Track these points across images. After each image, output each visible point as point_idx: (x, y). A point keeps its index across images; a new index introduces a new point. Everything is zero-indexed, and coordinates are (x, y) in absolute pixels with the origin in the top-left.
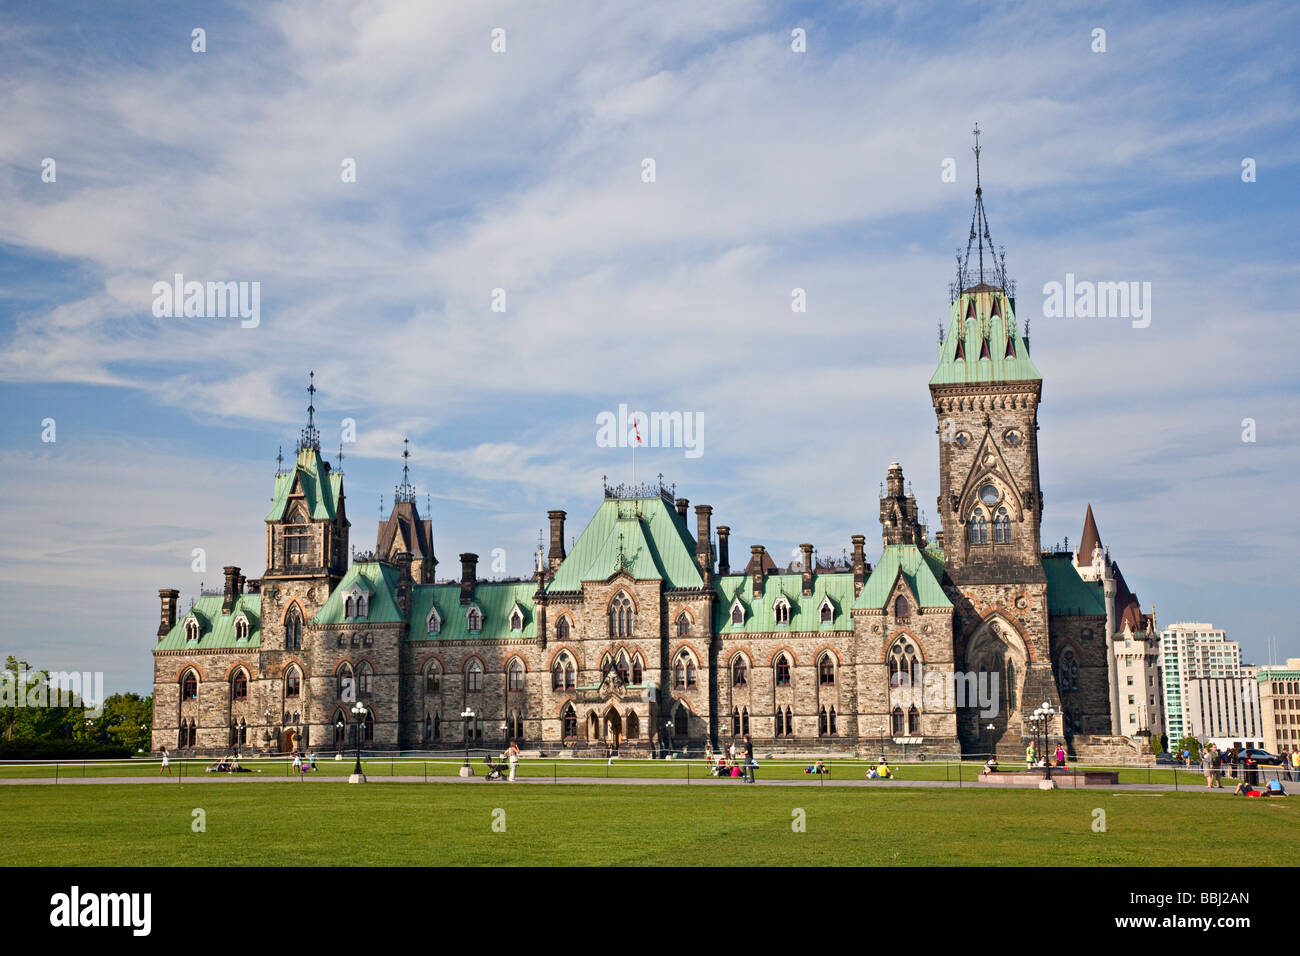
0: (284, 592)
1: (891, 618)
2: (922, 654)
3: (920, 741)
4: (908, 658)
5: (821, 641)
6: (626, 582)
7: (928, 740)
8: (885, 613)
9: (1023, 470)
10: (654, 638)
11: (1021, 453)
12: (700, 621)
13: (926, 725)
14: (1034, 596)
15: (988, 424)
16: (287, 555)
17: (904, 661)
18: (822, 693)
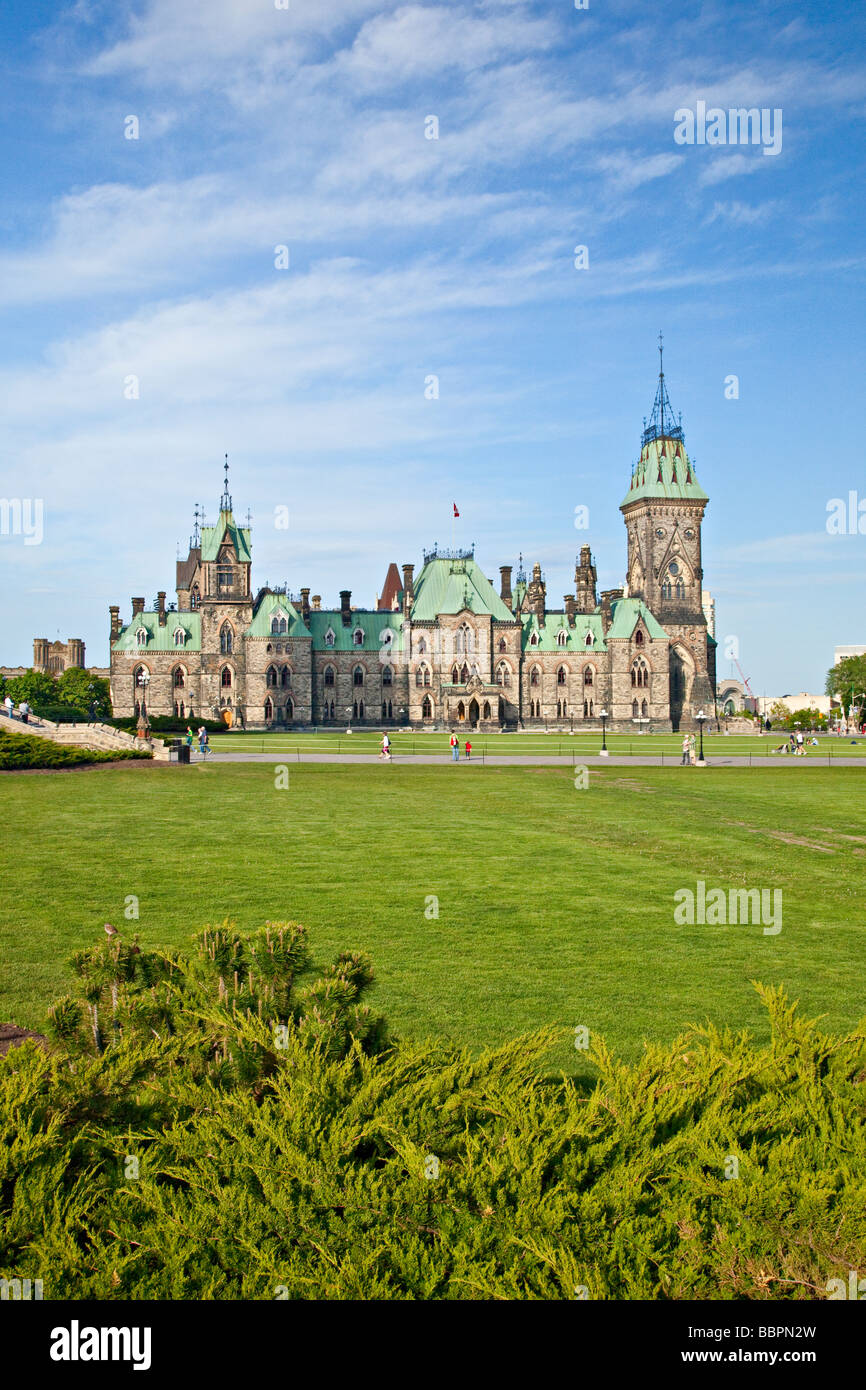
0: (219, 612)
1: (634, 645)
2: (650, 668)
3: (648, 720)
4: (642, 670)
5: (586, 658)
6: (469, 616)
7: (653, 720)
8: (630, 641)
9: (693, 555)
10: (486, 653)
11: (692, 544)
12: (513, 643)
13: (652, 711)
14: (700, 633)
15: (677, 525)
16: (219, 585)
17: (639, 672)
18: (586, 691)
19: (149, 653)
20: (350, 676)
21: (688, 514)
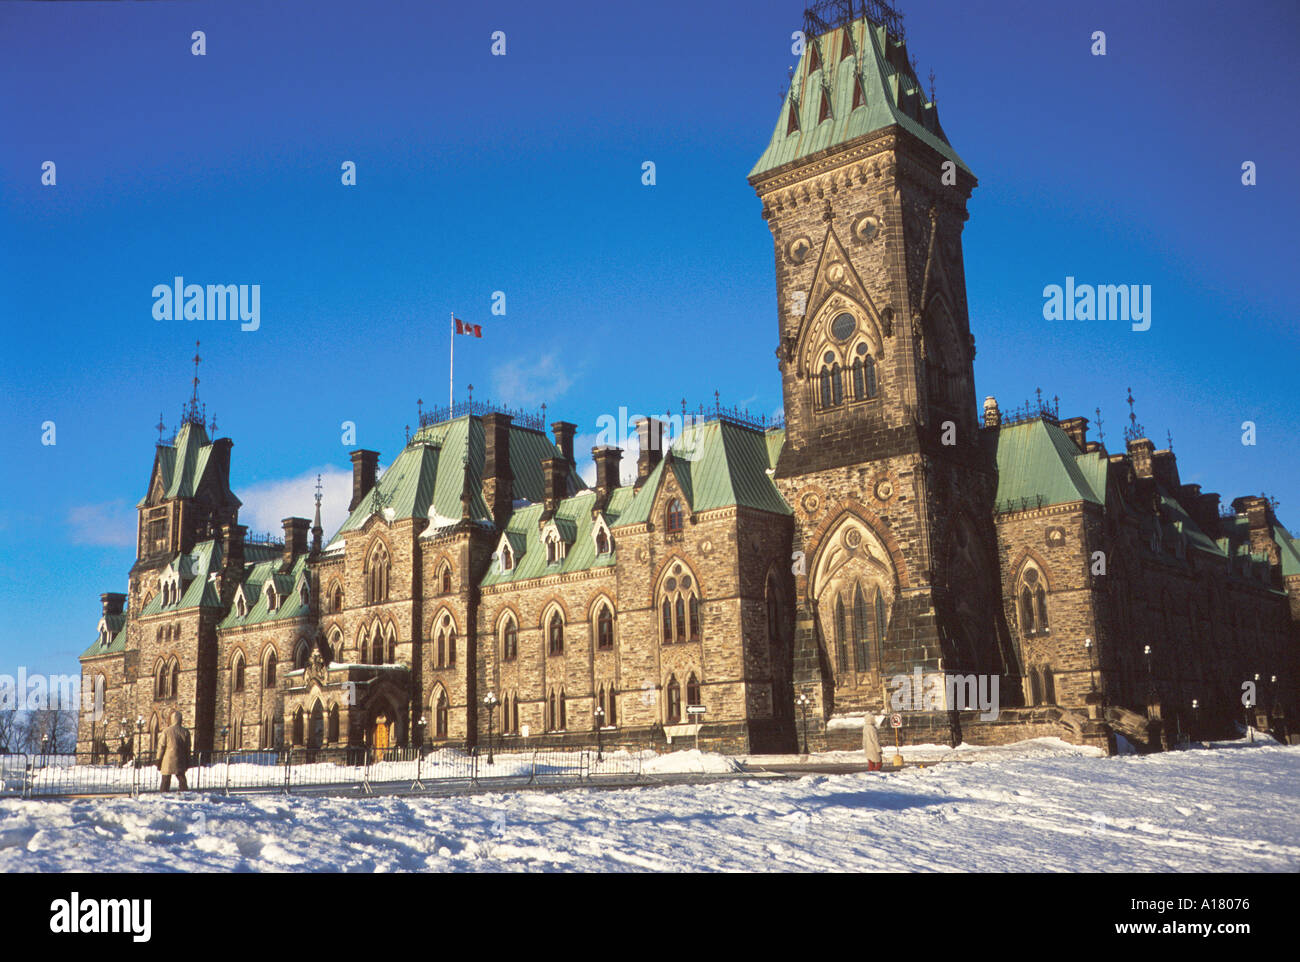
0: (143, 583)
1: (660, 536)
2: (699, 587)
4: (685, 597)
7: (707, 726)
8: (650, 528)
9: (881, 277)
10: (406, 599)
11: (879, 249)
12: (460, 570)
14: (902, 475)
15: (829, 216)
16: (151, 541)
17: (680, 601)
18: (597, 663)
19: (107, 657)
20: (258, 669)
21: (856, 183)
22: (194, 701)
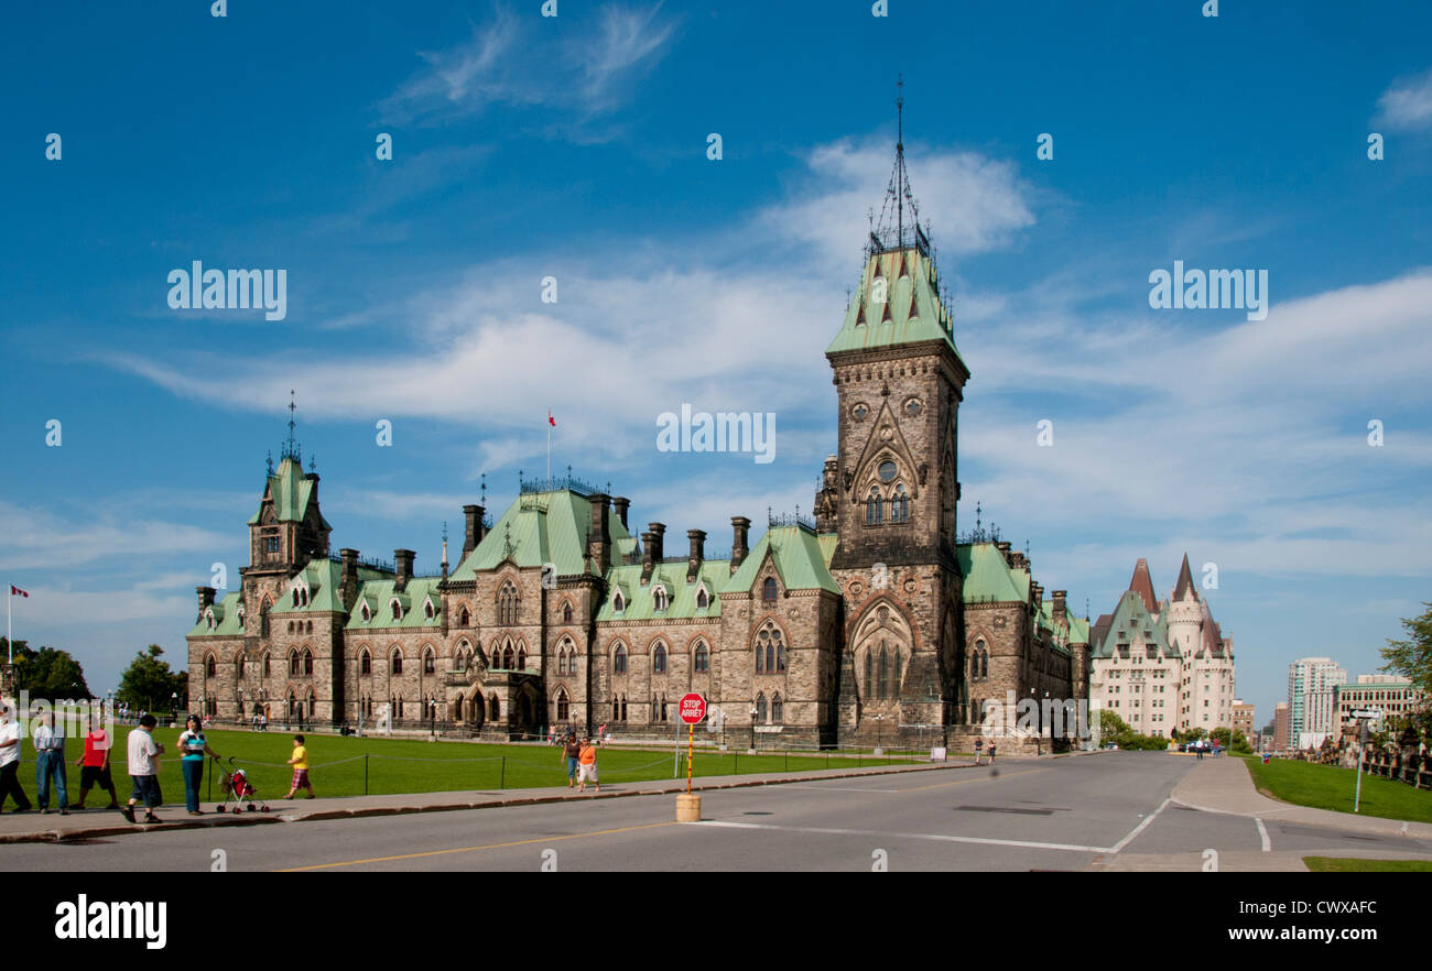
0: (260, 585)
1: (758, 602)
2: (787, 640)
3: (781, 730)
4: (775, 644)
5: (695, 628)
6: (513, 570)
7: (787, 729)
8: (751, 597)
9: (920, 442)
10: (536, 625)
11: (920, 423)
12: (580, 608)
13: (788, 716)
14: (924, 578)
15: (886, 393)
16: (263, 552)
17: (770, 647)
18: (695, 681)
19: (216, 638)
20: (386, 662)
21: (908, 373)
22: (330, 680)
